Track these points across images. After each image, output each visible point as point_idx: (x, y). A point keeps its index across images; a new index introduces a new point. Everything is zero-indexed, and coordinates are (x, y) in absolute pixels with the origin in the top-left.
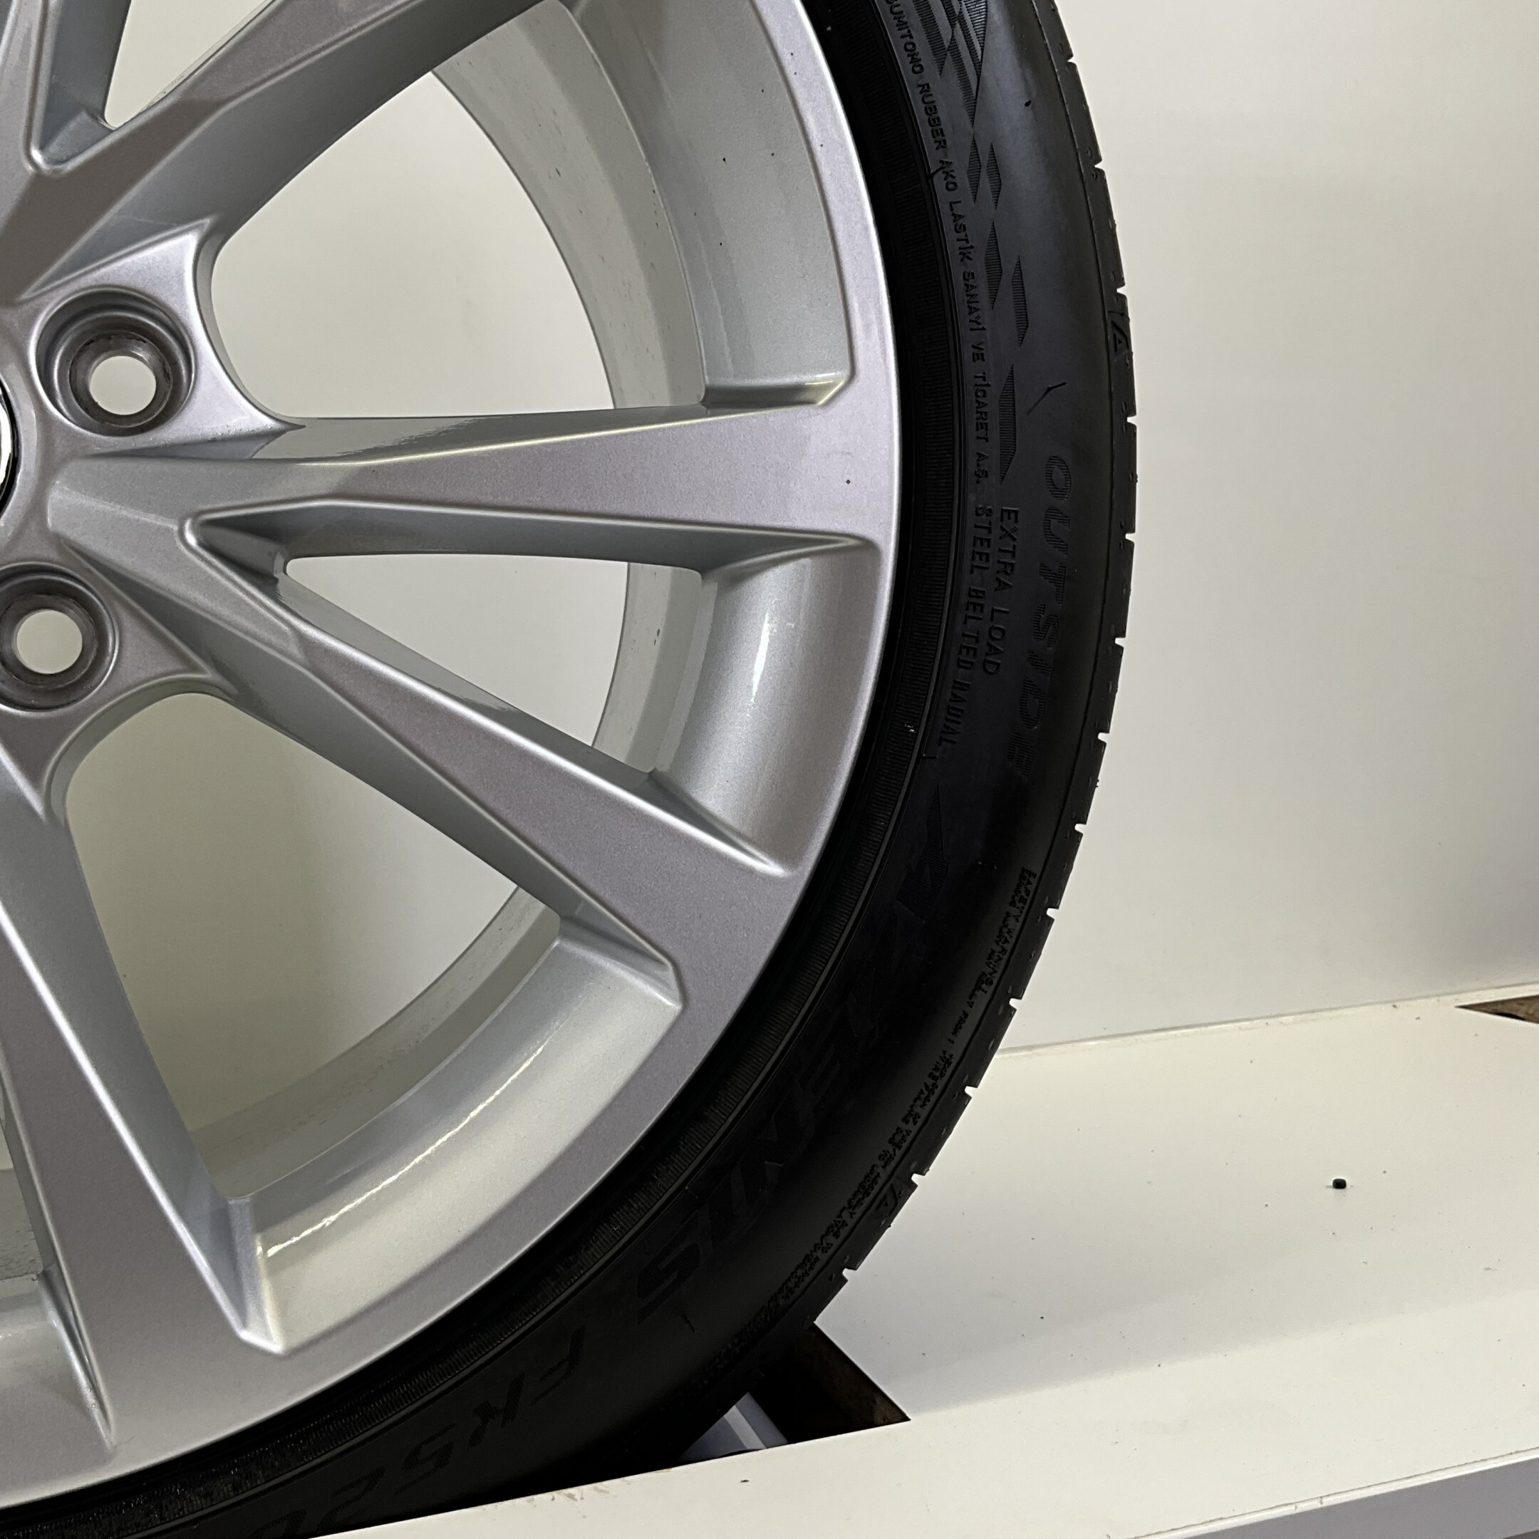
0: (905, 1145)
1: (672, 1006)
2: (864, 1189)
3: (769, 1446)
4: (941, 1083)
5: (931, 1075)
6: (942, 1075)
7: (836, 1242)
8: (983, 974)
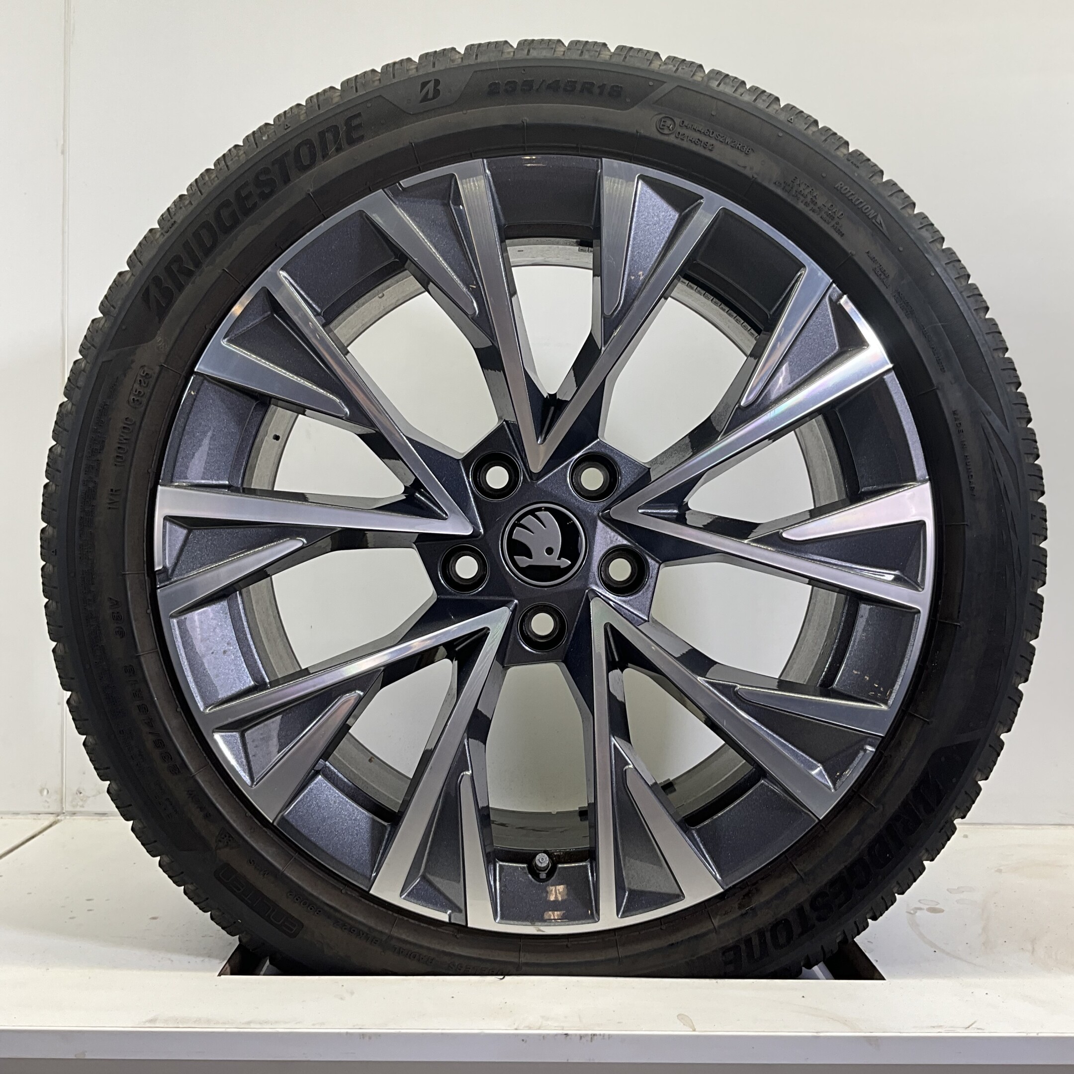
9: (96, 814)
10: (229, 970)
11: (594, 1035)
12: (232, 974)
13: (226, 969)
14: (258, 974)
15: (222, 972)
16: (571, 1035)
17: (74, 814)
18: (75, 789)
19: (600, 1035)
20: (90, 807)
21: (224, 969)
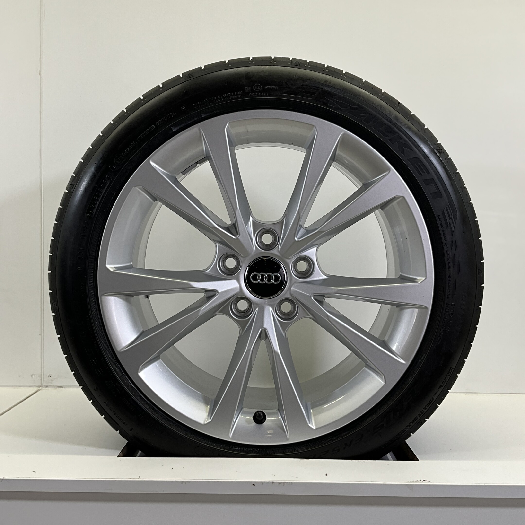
0: (424, 413)
1: (383, 383)
2: (415, 419)
3: (393, 460)
4: (431, 403)
5: (429, 402)
6: (432, 402)
7: (409, 428)
8: (441, 385)
9: (57, 386)
10: (122, 455)
11: (285, 482)
12: (124, 456)
13: (121, 454)
14: (135, 457)
15: (120, 455)
16: (275, 482)
17: (47, 386)
18: (48, 375)
19: (288, 482)
20: (55, 383)
21: (120, 454)
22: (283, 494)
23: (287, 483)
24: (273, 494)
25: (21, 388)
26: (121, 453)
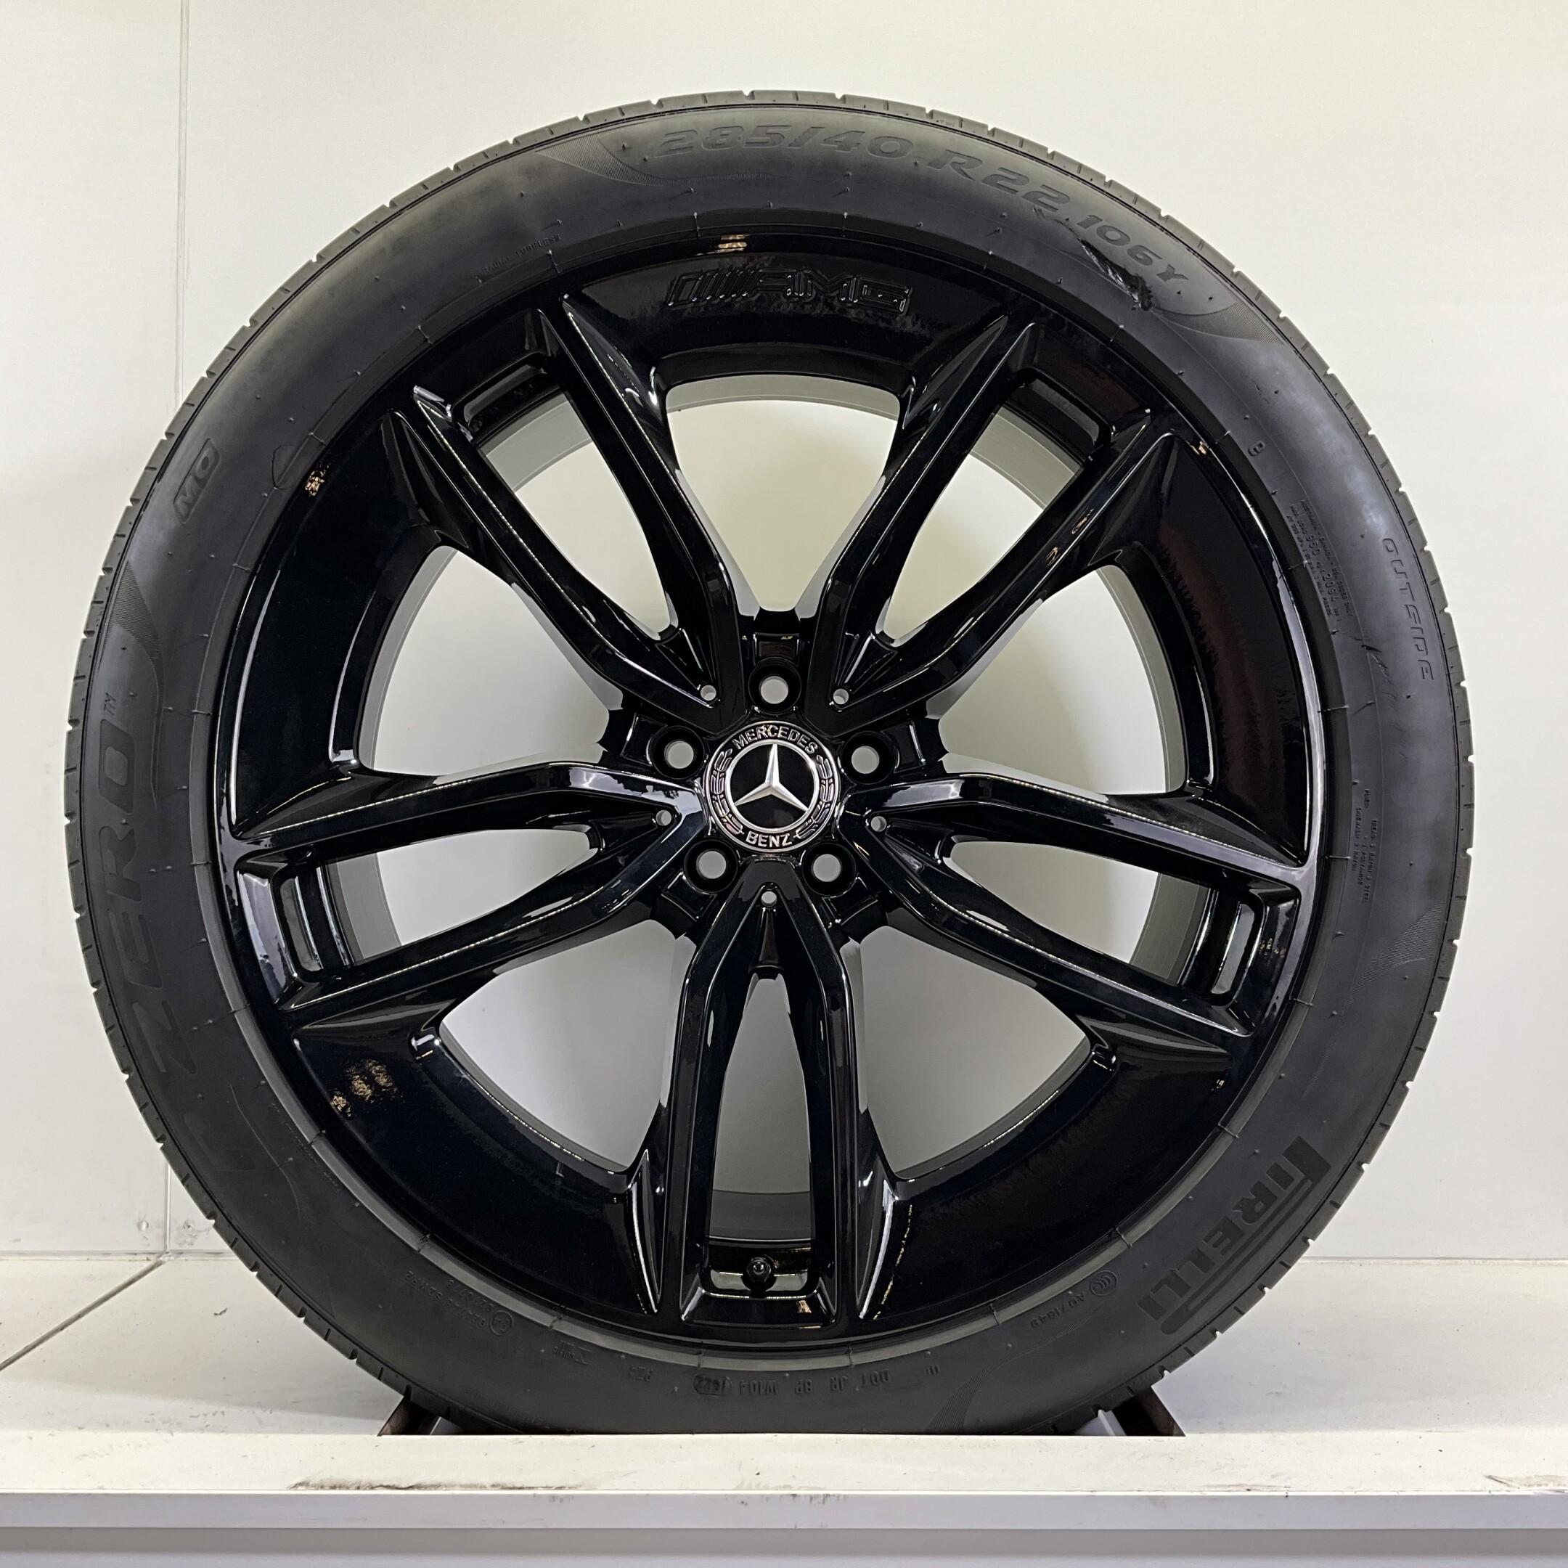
22: (822, 1526)
23: (832, 1498)
24: (796, 1526)
25: (110, 1258)
26: (387, 1425)
